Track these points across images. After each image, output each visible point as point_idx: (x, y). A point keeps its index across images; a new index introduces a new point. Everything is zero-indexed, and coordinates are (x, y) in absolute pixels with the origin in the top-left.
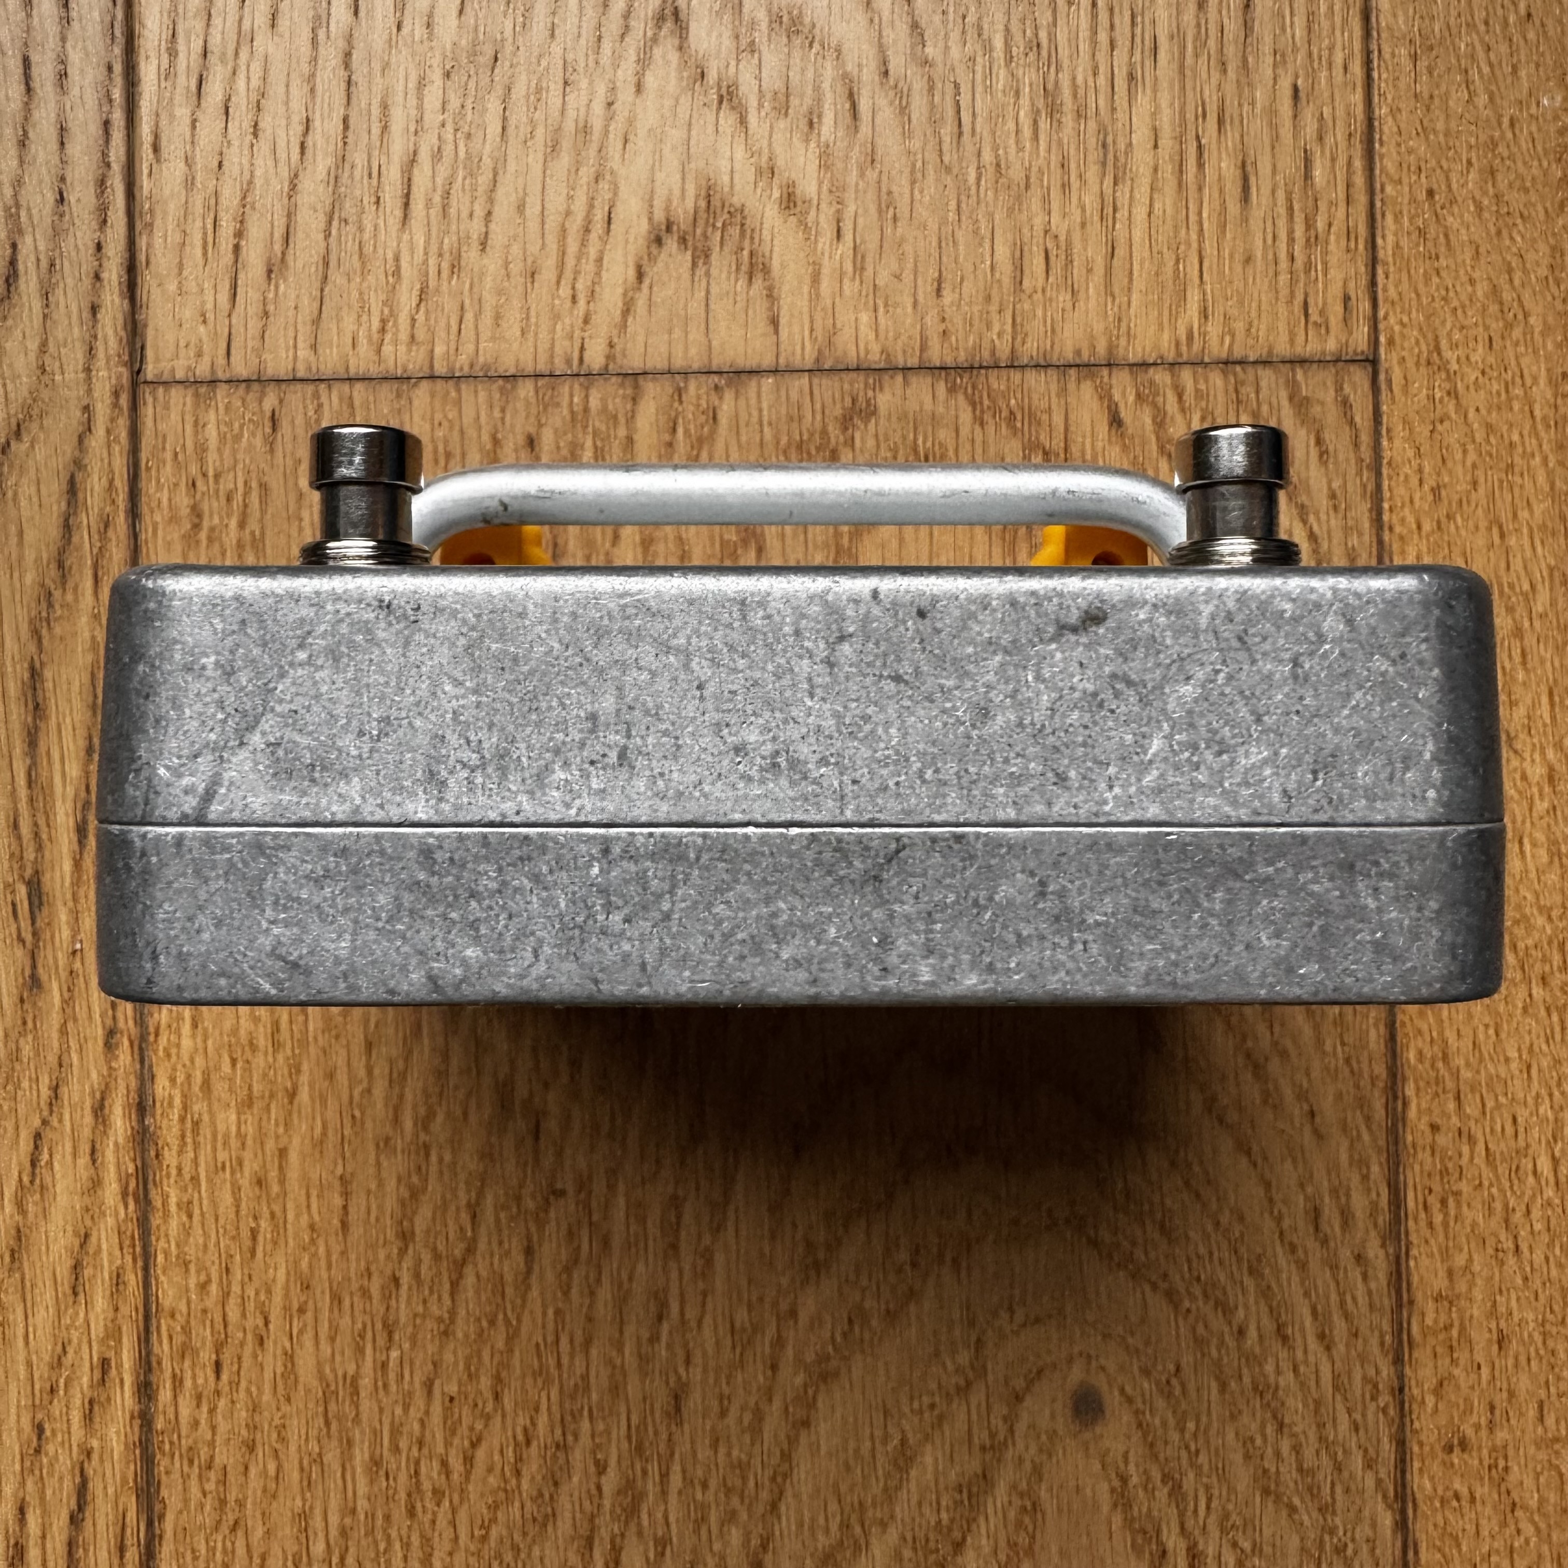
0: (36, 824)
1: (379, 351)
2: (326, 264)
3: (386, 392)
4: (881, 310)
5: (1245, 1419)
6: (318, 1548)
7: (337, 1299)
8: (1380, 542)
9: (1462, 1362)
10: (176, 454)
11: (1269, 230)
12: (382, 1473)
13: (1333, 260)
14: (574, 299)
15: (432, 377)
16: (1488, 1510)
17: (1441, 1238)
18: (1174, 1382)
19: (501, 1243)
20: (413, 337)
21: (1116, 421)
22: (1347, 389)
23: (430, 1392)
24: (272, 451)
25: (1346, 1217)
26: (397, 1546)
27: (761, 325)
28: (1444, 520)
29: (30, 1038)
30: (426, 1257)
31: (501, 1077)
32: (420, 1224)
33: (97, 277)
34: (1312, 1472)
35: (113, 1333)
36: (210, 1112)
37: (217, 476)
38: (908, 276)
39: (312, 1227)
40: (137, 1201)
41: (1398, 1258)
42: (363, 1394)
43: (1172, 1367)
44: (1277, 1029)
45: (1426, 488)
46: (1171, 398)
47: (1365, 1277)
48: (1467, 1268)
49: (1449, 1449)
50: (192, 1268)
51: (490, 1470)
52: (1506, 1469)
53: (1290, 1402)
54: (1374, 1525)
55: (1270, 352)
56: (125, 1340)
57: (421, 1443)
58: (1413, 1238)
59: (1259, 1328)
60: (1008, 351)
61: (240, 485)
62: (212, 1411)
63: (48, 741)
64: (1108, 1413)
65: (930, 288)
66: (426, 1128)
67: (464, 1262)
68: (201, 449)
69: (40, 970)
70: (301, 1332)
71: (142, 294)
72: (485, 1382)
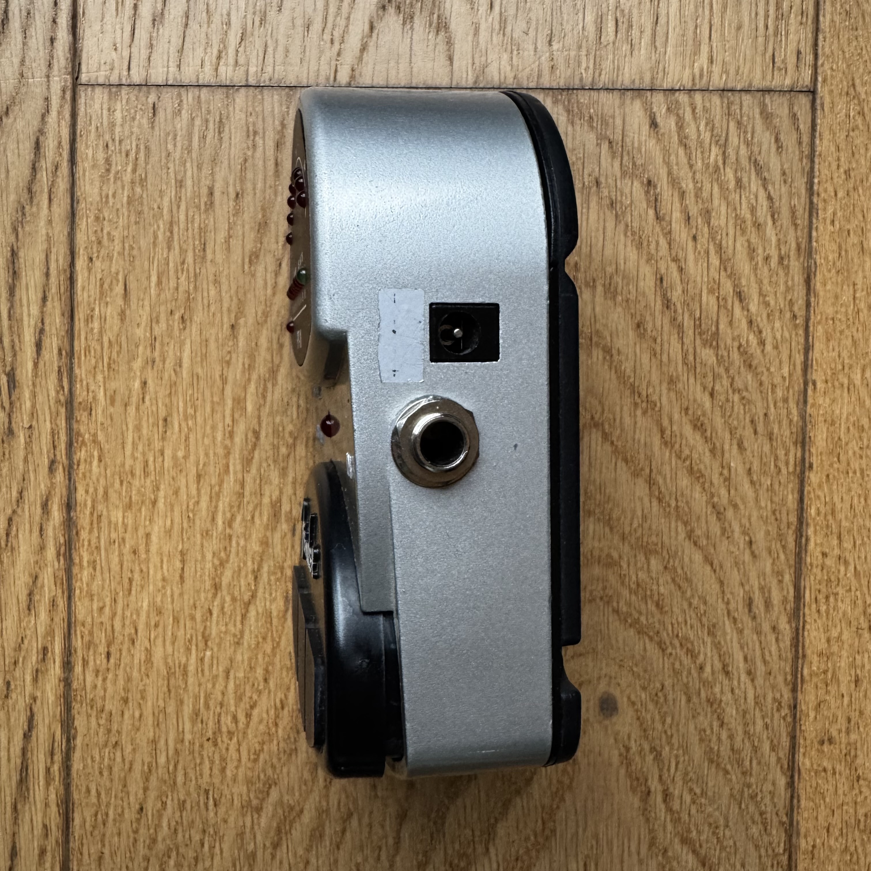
0: (13, 341)
1: (217, 69)
2: (187, 17)
3: (220, 94)
4: (515, 52)
5: (701, 718)
6: (162, 760)
7: (176, 620)
8: (811, 203)
9: (833, 693)
10: (97, 128)
11: (753, 9)
12: (199, 720)
13: (792, 29)
14: (332, 42)
15: (247, 86)
16: (843, 780)
17: (824, 619)
18: (660, 694)
19: (271, 594)
20: (236, 62)
21: (654, 124)
22: (796, 108)
23: (227, 677)
24: (153, 128)
25: (768, 604)
26: (207, 762)
27: (442, 60)
28: (851, 190)
29: (7, 464)
30: (228, 599)
31: (274, 498)
32: (225, 581)
33: (54, 21)
34: (739, 752)
35: (50, 633)
36: (108, 511)
37: (120, 142)
38: (532, 33)
39: (164, 579)
40: (65, 560)
41: (797, 629)
42: (190, 674)
43: (658, 685)
44: (732, 492)
45: (842, 170)
46: (688, 110)
47: (777, 640)
48: (839, 638)
49: (822, 743)
50: (95, 598)
51: (261, 721)
52: (856, 756)
53: (728, 710)
54: (774, 784)
55: (750, 85)
56: (56, 638)
57: (222, 705)
58: (808, 618)
59: (712, 666)
60: (590, 79)
61: (134, 146)
62: (104, 680)
63: (21, 293)
64: (620, 710)
65: (546, 40)
66: (230, 526)
67: (249, 603)
68: (112, 125)
69: (13, 424)
70: (156, 638)
71: (80, 31)
72: (260, 672)
